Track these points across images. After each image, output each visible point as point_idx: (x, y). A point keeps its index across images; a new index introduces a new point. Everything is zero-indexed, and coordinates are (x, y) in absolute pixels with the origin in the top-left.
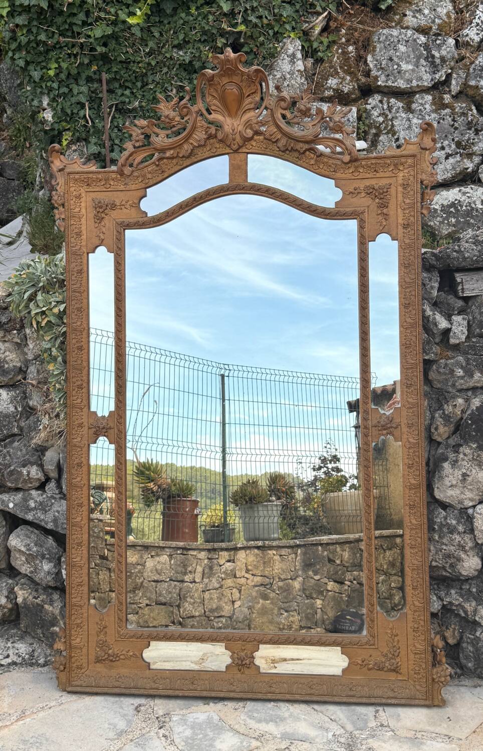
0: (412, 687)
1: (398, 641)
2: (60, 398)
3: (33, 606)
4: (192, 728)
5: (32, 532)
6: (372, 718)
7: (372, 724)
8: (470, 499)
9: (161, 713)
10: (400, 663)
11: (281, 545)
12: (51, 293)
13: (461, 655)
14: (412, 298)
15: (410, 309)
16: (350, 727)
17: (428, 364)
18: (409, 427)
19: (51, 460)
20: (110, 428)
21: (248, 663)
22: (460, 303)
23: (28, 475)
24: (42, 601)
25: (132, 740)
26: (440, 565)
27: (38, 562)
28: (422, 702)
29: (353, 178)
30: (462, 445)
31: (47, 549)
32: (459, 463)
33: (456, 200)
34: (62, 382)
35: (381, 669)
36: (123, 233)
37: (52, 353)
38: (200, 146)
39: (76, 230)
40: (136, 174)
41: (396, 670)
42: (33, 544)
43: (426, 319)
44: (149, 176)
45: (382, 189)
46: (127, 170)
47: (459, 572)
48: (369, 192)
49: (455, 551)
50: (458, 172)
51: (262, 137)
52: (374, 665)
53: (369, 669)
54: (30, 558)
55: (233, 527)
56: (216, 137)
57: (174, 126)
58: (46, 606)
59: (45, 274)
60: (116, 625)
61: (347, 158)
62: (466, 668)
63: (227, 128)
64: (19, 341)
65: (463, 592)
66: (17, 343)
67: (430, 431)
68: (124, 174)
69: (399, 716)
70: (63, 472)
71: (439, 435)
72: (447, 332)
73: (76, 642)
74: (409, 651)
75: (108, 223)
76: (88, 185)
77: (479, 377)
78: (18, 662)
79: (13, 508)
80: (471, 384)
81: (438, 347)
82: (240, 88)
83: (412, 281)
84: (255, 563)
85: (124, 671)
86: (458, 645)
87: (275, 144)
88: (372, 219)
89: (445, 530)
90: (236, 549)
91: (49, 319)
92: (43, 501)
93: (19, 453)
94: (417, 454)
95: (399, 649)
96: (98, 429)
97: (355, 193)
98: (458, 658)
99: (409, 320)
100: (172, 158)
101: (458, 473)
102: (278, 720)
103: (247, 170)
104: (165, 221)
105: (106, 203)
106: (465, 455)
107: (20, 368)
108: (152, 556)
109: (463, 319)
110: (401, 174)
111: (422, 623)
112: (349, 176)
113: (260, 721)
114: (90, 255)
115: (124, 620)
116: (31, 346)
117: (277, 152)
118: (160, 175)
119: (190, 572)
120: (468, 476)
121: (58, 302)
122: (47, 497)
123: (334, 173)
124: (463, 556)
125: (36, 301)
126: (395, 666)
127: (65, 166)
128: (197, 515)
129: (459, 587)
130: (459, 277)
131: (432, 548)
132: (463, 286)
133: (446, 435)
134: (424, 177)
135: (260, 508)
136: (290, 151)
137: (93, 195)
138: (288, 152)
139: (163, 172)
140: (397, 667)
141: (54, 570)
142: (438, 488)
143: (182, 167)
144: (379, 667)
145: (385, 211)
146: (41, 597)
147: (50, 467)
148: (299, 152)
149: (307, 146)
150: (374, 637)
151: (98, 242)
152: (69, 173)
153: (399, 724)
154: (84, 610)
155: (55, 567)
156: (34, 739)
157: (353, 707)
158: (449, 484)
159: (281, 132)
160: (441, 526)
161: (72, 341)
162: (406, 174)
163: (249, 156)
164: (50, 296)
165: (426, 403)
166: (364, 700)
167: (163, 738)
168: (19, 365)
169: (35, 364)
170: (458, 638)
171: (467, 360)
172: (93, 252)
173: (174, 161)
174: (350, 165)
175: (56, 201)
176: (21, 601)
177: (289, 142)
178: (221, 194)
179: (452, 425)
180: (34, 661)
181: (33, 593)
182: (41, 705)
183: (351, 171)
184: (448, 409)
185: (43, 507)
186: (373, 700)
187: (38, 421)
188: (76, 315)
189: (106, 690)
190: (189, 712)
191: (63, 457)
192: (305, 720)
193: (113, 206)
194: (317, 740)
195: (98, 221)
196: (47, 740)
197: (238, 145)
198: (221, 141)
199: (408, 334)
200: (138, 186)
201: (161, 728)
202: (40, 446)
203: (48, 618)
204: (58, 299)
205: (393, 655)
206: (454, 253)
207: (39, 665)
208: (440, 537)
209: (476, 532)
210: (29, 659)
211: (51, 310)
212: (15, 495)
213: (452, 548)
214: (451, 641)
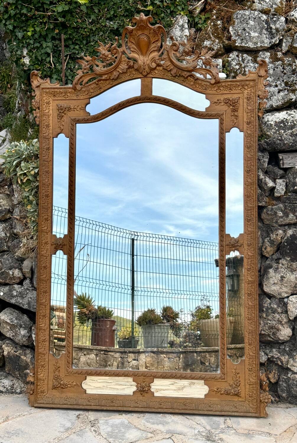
0: (247, 405)
1: (239, 377)
2: (34, 227)
3: (14, 357)
4: (112, 427)
5: (14, 311)
6: (223, 423)
7: (223, 426)
8: (285, 292)
9: (92, 419)
10: (240, 391)
11: (169, 351)
12: (30, 162)
13: (279, 389)
14: (252, 167)
15: (250, 173)
16: (208, 428)
17: (260, 208)
18: (249, 246)
19: (27, 266)
20: (64, 245)
21: (147, 390)
22: (281, 172)
23: (13, 275)
24: (20, 354)
25: (74, 433)
26: (267, 333)
27: (17, 329)
28: (254, 415)
29: (217, 93)
30: (281, 259)
31: (23, 322)
32: (279, 270)
33: (284, 119)
34: (35, 216)
35: (228, 394)
36: (75, 126)
37: (30, 199)
38: (123, 73)
39: (46, 123)
40: (83, 89)
41: (237, 395)
42: (14, 319)
43: (260, 181)
44: (92, 91)
45: (234, 100)
46: (79, 87)
47: (278, 338)
48: (226, 102)
49: (276, 324)
50: (286, 101)
51: (161, 68)
52: (224, 392)
53: (222, 394)
54: (13, 327)
55: (137, 339)
56: (133, 67)
57: (108, 60)
58: (22, 357)
59: (26, 150)
60: (66, 366)
61: (213, 81)
62: (282, 397)
63: (140, 62)
64: (9, 193)
65: (281, 350)
66: (7, 194)
67: (262, 250)
68: (77, 89)
69: (239, 422)
70: (34, 274)
71: (267, 252)
72: (273, 189)
73: (41, 376)
74: (246, 383)
75: (66, 119)
76: (54, 96)
77: (292, 217)
78: (4, 391)
79: (3, 295)
80: (287, 221)
81: (267, 198)
82: (149, 38)
83: (252, 156)
84: (151, 362)
85: (70, 395)
86: (277, 383)
87: (170, 72)
88: (228, 118)
89: (270, 311)
90: (139, 352)
91: (28, 178)
92: (22, 291)
93: (7, 262)
94: (253, 262)
95: (240, 382)
96: (57, 245)
97: (217, 103)
98: (277, 391)
99: (249, 180)
100: (106, 80)
101: (278, 276)
102: (164, 423)
103: (152, 88)
104: (100, 119)
105: (65, 107)
106: (283, 264)
107: (9, 210)
108: (84, 355)
109: (283, 181)
110: (246, 92)
111: (254, 366)
112: (214, 92)
113: (153, 424)
114: (55, 139)
115: (71, 363)
116: (16, 196)
117: (171, 77)
118: (99, 90)
119: (109, 365)
120: (285, 277)
121: (34, 168)
122: (24, 289)
123: (205, 90)
124: (281, 327)
125: (21, 167)
126: (237, 392)
127: (40, 84)
128: (114, 330)
129: (278, 347)
130: (281, 156)
131: (262, 322)
132: (283, 161)
133: (271, 253)
134: (260, 93)
135: (156, 327)
136: (179, 77)
137: (57, 102)
138: (177, 77)
139: (100, 88)
140: (238, 393)
141: (27, 334)
142: (266, 285)
143: (112, 85)
144: (227, 392)
145: (236, 114)
146: (19, 352)
147: (26, 270)
148: (184, 77)
149: (189, 74)
150: (224, 374)
151: (59, 131)
152: (43, 89)
153: (239, 426)
154: (46, 357)
155: (28, 332)
156: (14, 431)
157: (211, 418)
158: (272, 282)
159: (173, 65)
160: (268, 309)
161: (43, 192)
162: (249, 92)
163: (154, 79)
164: (29, 164)
165: (259, 233)
166: (218, 413)
167: (94, 432)
168: (8, 208)
169: (19, 206)
170: (277, 379)
171: (285, 207)
172: (57, 137)
173: (108, 82)
174: (215, 85)
175: (34, 106)
176: (6, 354)
177: (178, 71)
178: (136, 102)
179: (275, 247)
180: (14, 391)
181: (14, 349)
182: (18, 414)
183: (215, 89)
184: (273, 236)
185: (21, 295)
186: (223, 413)
187: (20, 241)
188: (45, 175)
189: (59, 406)
190: (110, 418)
191: (34, 264)
192: (181, 423)
193: (69, 109)
194: (188, 434)
195: (60, 118)
196: (22, 432)
197: (147, 72)
198: (137, 70)
199: (249, 189)
200: (85, 97)
201: (92, 427)
202: (20, 257)
203: (23, 364)
204: (34, 166)
205: (236, 385)
206: (278, 141)
207: (16, 393)
208: (266, 315)
209: (289, 313)
210: (11, 389)
211: (30, 172)
212: (4, 288)
213: (274, 322)
214: (273, 381)
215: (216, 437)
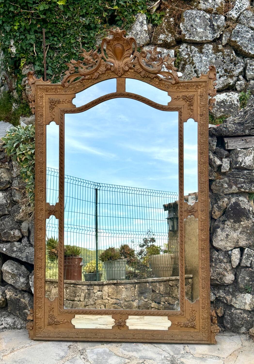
0: (201, 335)
1: (195, 314)
2: (31, 196)
3: (15, 300)
4: (97, 354)
5: (14, 263)
6: (182, 350)
8: (229, 247)
9: (81, 348)
11: (127, 282)
13: (224, 321)
14: (204, 149)
15: (203, 155)
16: (172, 353)
17: (211, 181)
18: (202, 211)
19: (25, 227)
20: (56, 211)
21: (123, 325)
22: (226, 153)
23: (14, 234)
24: (19, 297)
25: (68, 360)
26: (215, 278)
27: (17, 278)
28: (206, 342)
29: (177, 91)
30: (226, 221)
31: (22, 272)
32: (225, 229)
34: (33, 188)
35: (186, 327)
36: (63, 115)
37: (27, 174)
38: (102, 74)
39: (41, 114)
40: (70, 86)
42: (15, 269)
43: (210, 160)
44: (77, 88)
45: (190, 97)
46: (66, 84)
47: (224, 282)
48: (184, 98)
49: (222, 271)
51: (133, 71)
52: (183, 325)
53: (181, 327)
54: (14, 276)
56: (110, 70)
57: (90, 64)
58: (22, 300)
59: (24, 135)
60: (59, 307)
61: (173, 82)
62: (227, 327)
63: (116, 66)
64: (9, 168)
65: (226, 291)
67: (212, 214)
69: (195, 348)
70: (31, 233)
71: (216, 216)
72: (220, 166)
73: (39, 315)
74: (200, 318)
75: (57, 110)
76: (47, 91)
77: (235, 188)
78: (7, 327)
79: (5, 251)
80: (231, 191)
81: (215, 173)
82: (123, 47)
83: (204, 141)
84: (113, 292)
85: (62, 329)
86: (223, 317)
87: (139, 74)
88: (185, 111)
89: (218, 261)
90: (103, 285)
91: (26, 157)
92: (21, 247)
93: (9, 224)
94: (205, 224)
95: (195, 317)
96: (50, 211)
97: (177, 99)
99: (202, 160)
100: (88, 79)
101: (224, 234)
102: (138, 351)
104: (84, 110)
105: (55, 100)
106: (228, 225)
109: (228, 160)
110: (199, 90)
111: (206, 304)
113: (129, 351)
114: (47, 126)
115: (62, 304)
116: (15, 170)
117: (140, 78)
118: (83, 87)
119: (78, 296)
120: (229, 235)
121: (30, 149)
122: (23, 245)
123: (167, 89)
124: (226, 274)
125: (19, 148)
127: (35, 82)
129: (223, 289)
130: (226, 140)
131: (211, 270)
132: (228, 144)
133: (219, 216)
134: (210, 91)
137: (49, 96)
138: (145, 78)
140: (194, 326)
141: (25, 281)
142: (215, 241)
143: (94, 83)
145: (191, 108)
147: (24, 230)
148: (151, 78)
149: (154, 76)
150: (183, 312)
151: (51, 120)
152: (37, 85)
153: (195, 352)
154: (43, 300)
157: (173, 345)
158: (220, 239)
159: (142, 68)
160: (216, 259)
161: (38, 168)
162: (202, 90)
163: (126, 79)
164: (26, 146)
165: (210, 201)
166: (178, 342)
167: (83, 359)
168: (8, 180)
169: (17, 179)
170: (223, 313)
171: (230, 180)
172: (49, 124)
173: (90, 81)
174: (175, 85)
175: (30, 99)
176: (9, 297)
177: (146, 73)
178: (113, 97)
179: (222, 211)
181: (15, 293)
182: (21, 346)
183: (175, 88)
184: (220, 203)
185: (21, 250)
186: (182, 342)
187: (19, 207)
188: (40, 155)
189: (53, 339)
190: (94, 348)
191: (31, 226)
192: (150, 350)
193: (59, 102)
194: (156, 359)
195: (51, 109)
196: (26, 361)
197: (121, 74)
198: (113, 72)
199: (202, 167)
200: (72, 92)
201: (81, 355)
202: (19, 220)
203: (22, 305)
205: (192, 320)
206: (224, 128)
207: (18, 329)
208: (215, 265)
209: (232, 262)
210: (13, 326)
211: (27, 152)
212: (7, 245)
214: (220, 315)
215: (178, 360)
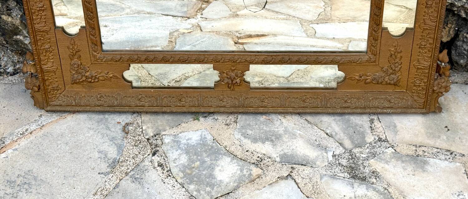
0: (409, 98)
1: (401, 58)
4: (187, 152)
6: (369, 131)
7: (370, 138)
9: (150, 133)
10: (400, 77)
16: (348, 144)
21: (239, 81)
25: (127, 174)
28: (419, 111)
35: (378, 83)
41: (394, 84)
52: (372, 80)
53: (367, 84)
60: (91, 49)
69: (395, 126)
73: (47, 66)
74: (412, 67)
85: (104, 91)
95: (401, 65)
102: (273, 138)
113: (255, 140)
115: (98, 44)
126: (394, 80)
140: (397, 81)
144: (377, 81)
153: (397, 138)
154: (51, 35)
156: (21, 178)
166: (358, 110)
167: (159, 168)
170: (453, 36)
182: (20, 130)
186: (368, 111)
190: (180, 131)
192: (301, 137)
194: (318, 163)
196: (35, 179)
201: (154, 154)
205: (394, 70)
215: (364, 167)
